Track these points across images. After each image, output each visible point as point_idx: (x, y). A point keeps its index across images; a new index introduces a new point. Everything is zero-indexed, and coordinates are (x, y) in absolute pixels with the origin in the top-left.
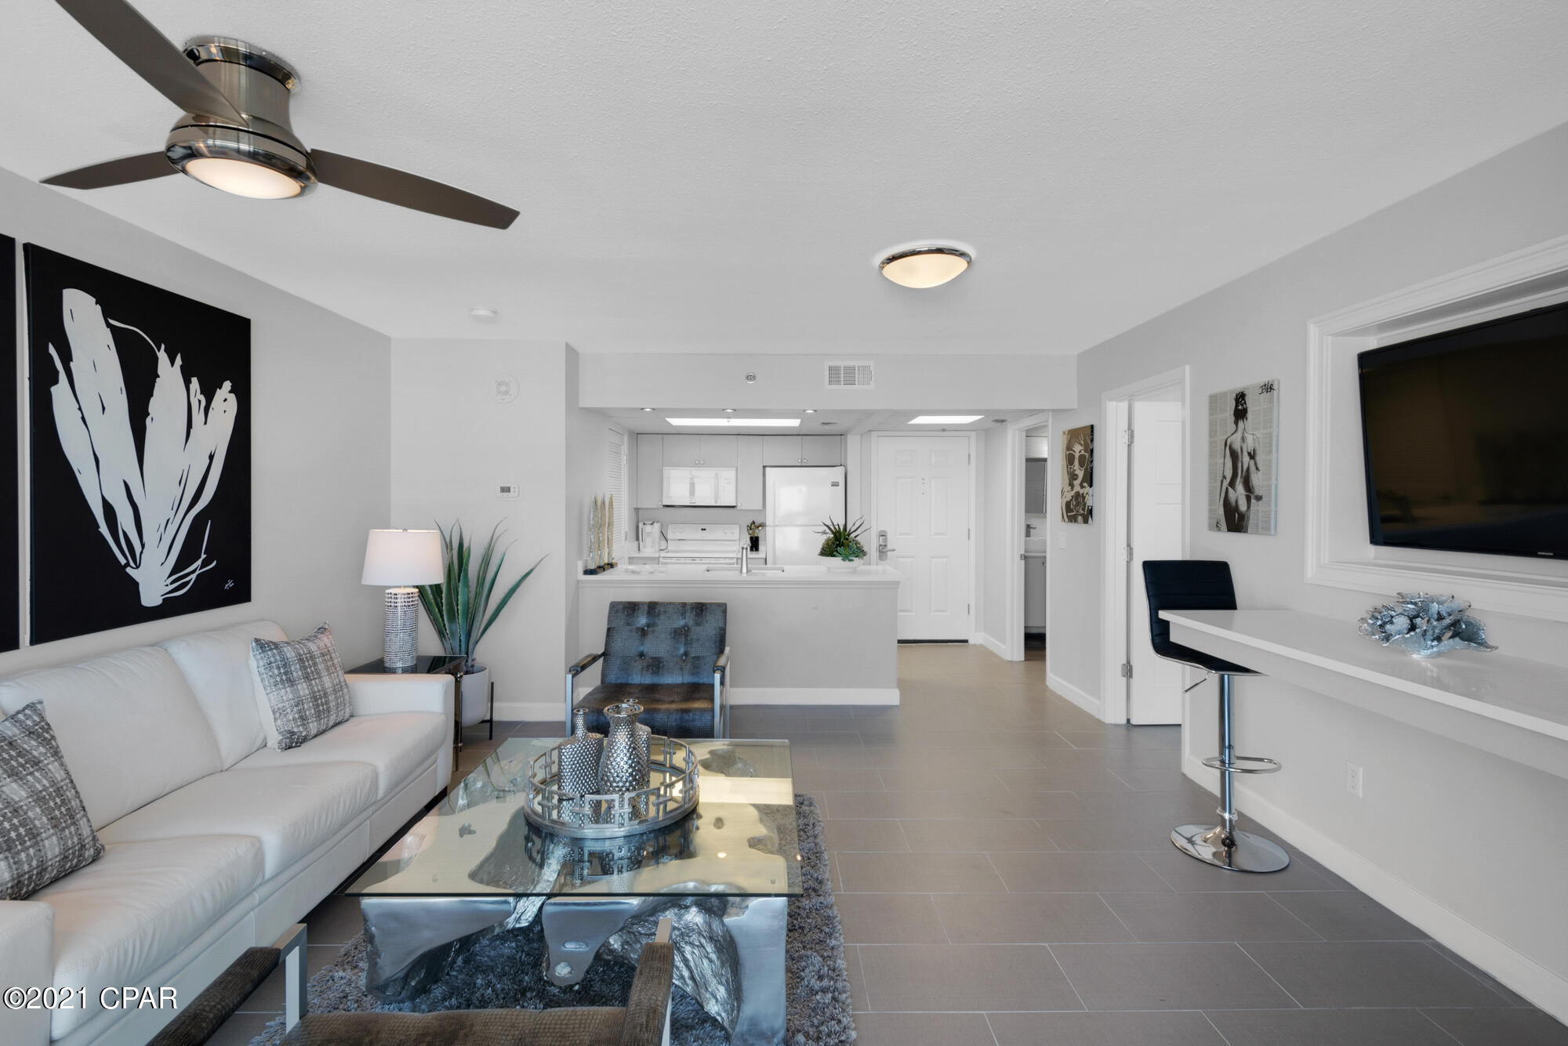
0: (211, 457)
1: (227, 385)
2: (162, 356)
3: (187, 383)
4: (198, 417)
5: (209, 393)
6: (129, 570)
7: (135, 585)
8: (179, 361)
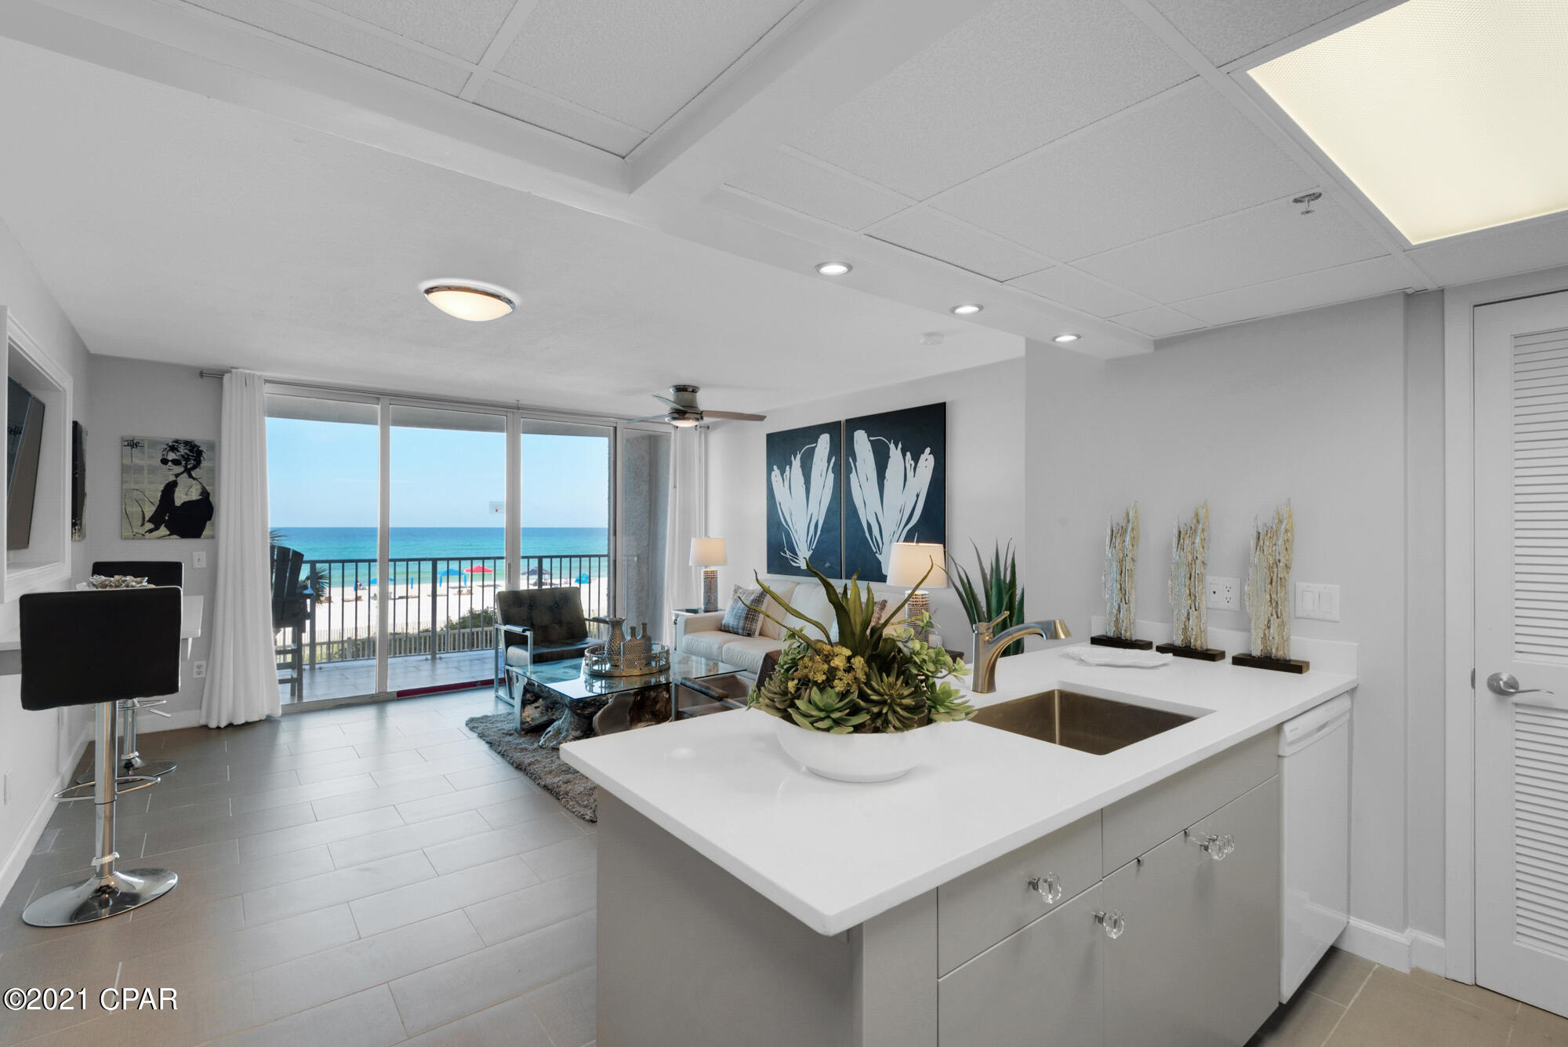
0: (918, 496)
1: (928, 450)
2: (892, 446)
3: (904, 456)
4: (910, 474)
5: (916, 459)
6: (877, 555)
7: (879, 563)
8: (900, 446)
